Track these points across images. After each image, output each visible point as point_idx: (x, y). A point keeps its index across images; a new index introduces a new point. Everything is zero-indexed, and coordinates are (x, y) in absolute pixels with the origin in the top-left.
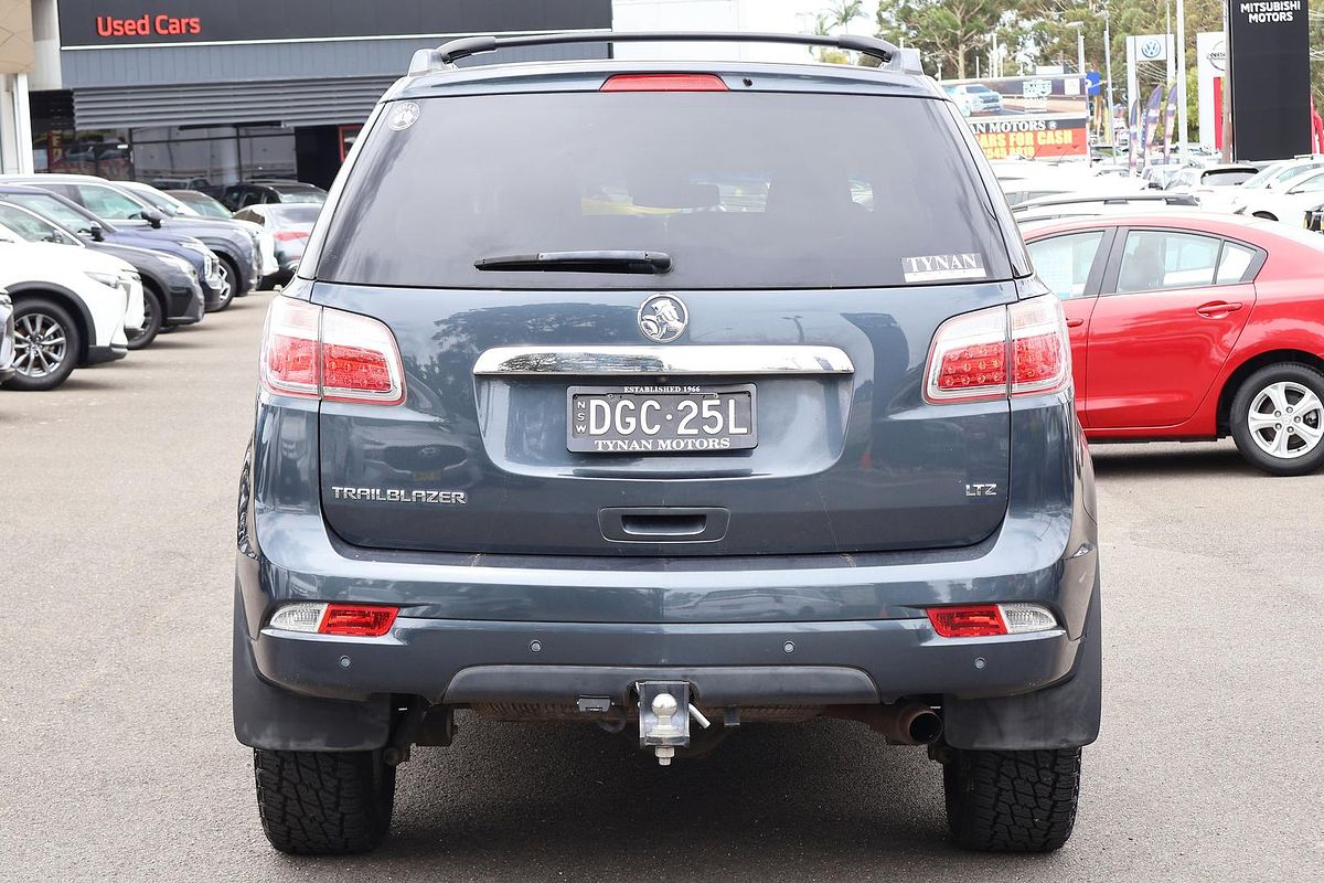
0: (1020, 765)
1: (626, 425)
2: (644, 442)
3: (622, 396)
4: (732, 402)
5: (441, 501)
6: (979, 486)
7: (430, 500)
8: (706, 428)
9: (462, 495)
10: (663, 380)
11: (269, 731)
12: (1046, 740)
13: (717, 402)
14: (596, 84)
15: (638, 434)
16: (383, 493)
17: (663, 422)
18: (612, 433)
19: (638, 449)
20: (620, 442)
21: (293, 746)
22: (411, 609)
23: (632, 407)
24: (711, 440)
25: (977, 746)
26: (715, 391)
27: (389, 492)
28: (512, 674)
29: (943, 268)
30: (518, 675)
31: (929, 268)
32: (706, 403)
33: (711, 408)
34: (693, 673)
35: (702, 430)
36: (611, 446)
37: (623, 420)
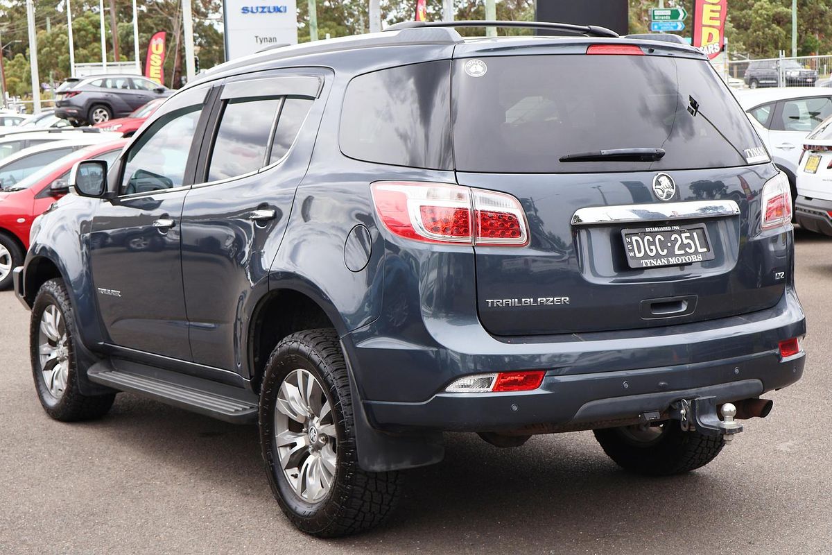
1: (651, 251)
2: (662, 260)
3: (646, 234)
4: (695, 234)
5: (555, 303)
6: (779, 274)
7: (548, 303)
8: (687, 249)
9: (568, 299)
11: (379, 460)
13: (688, 235)
14: (583, 50)
15: (658, 256)
16: (520, 302)
17: (668, 248)
18: (646, 256)
19: (661, 264)
20: (651, 261)
21: (393, 467)
22: (555, 371)
23: (651, 240)
24: (692, 256)
26: (685, 228)
27: (523, 300)
32: (683, 235)
33: (686, 238)
34: (701, 391)
35: (686, 251)
36: (648, 263)
37: (649, 248)
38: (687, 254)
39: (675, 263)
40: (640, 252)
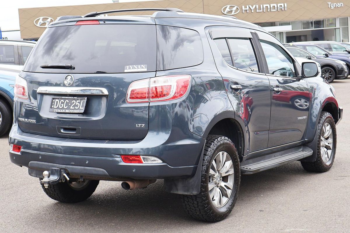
0: (188, 198)
1: (61, 106)
2: (63, 110)
3: (62, 99)
4: (82, 101)
6: (140, 125)
9: (35, 121)
10: (68, 95)
12: (188, 192)
13: (79, 101)
15: (63, 108)
17: (68, 105)
18: (58, 108)
19: (62, 112)
20: (59, 110)
23: (63, 101)
25: (172, 192)
26: (80, 98)
28: (37, 163)
29: (135, 68)
30: (38, 164)
31: (131, 68)
32: (78, 101)
35: (75, 108)
36: (57, 111)
37: (61, 105)
38: (75, 109)
39: (68, 112)
40: (56, 106)
